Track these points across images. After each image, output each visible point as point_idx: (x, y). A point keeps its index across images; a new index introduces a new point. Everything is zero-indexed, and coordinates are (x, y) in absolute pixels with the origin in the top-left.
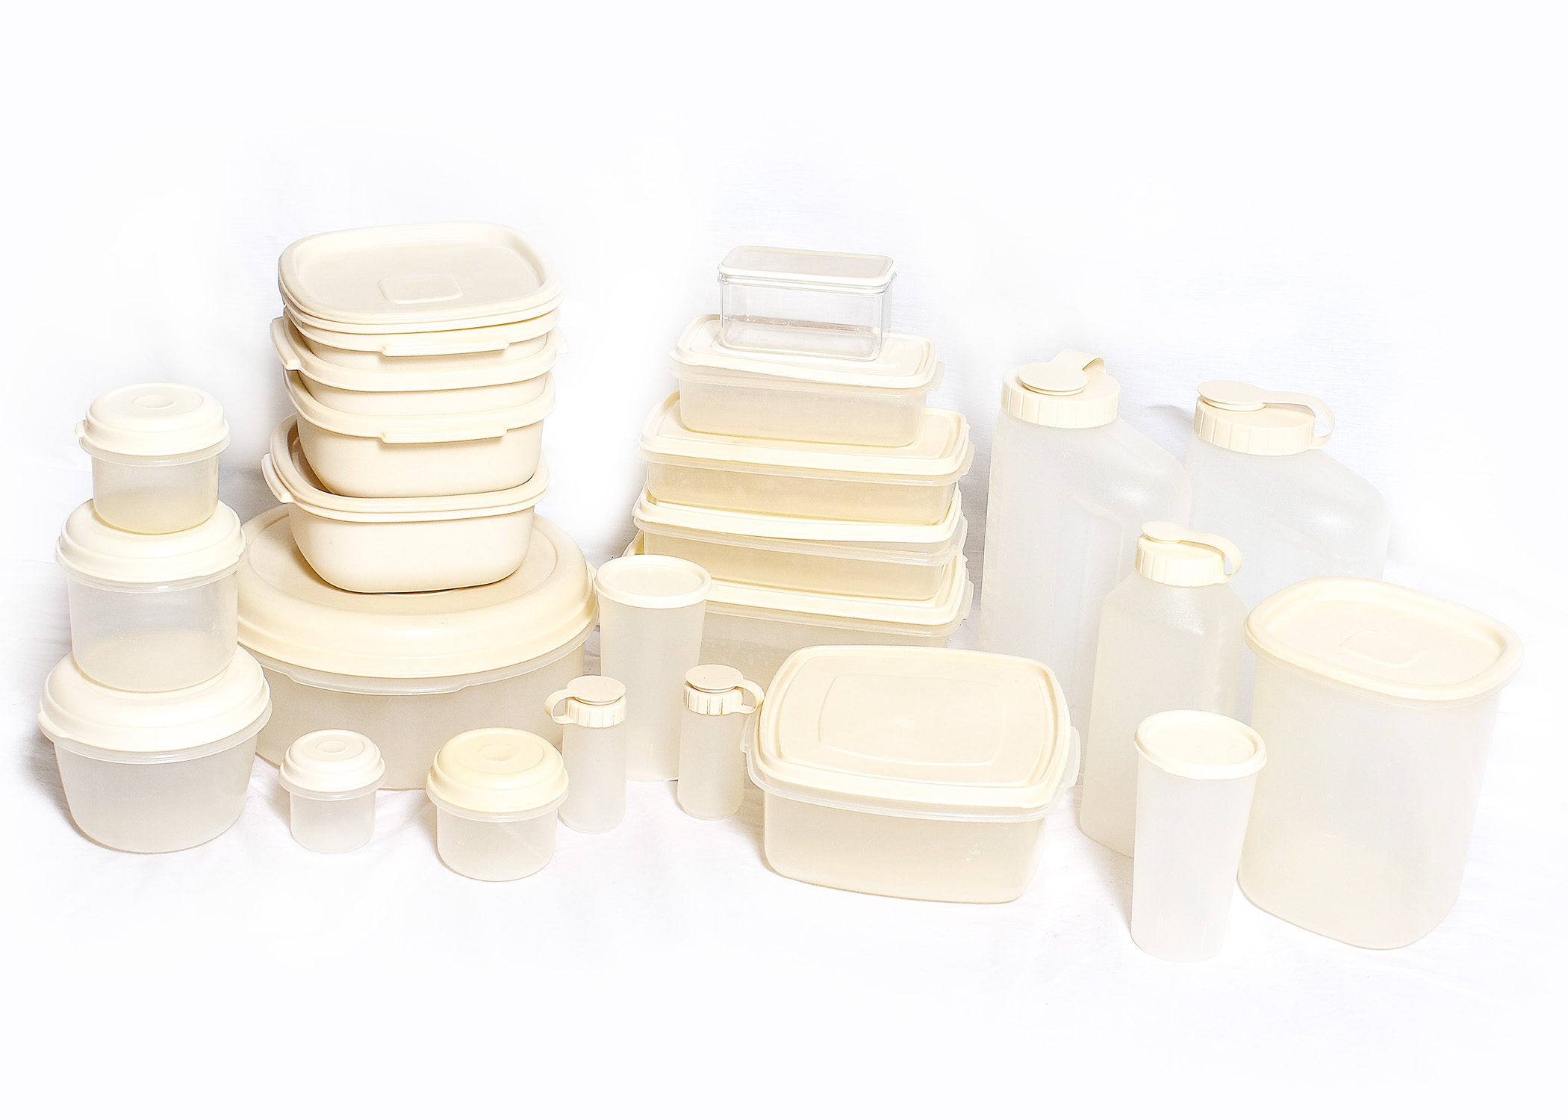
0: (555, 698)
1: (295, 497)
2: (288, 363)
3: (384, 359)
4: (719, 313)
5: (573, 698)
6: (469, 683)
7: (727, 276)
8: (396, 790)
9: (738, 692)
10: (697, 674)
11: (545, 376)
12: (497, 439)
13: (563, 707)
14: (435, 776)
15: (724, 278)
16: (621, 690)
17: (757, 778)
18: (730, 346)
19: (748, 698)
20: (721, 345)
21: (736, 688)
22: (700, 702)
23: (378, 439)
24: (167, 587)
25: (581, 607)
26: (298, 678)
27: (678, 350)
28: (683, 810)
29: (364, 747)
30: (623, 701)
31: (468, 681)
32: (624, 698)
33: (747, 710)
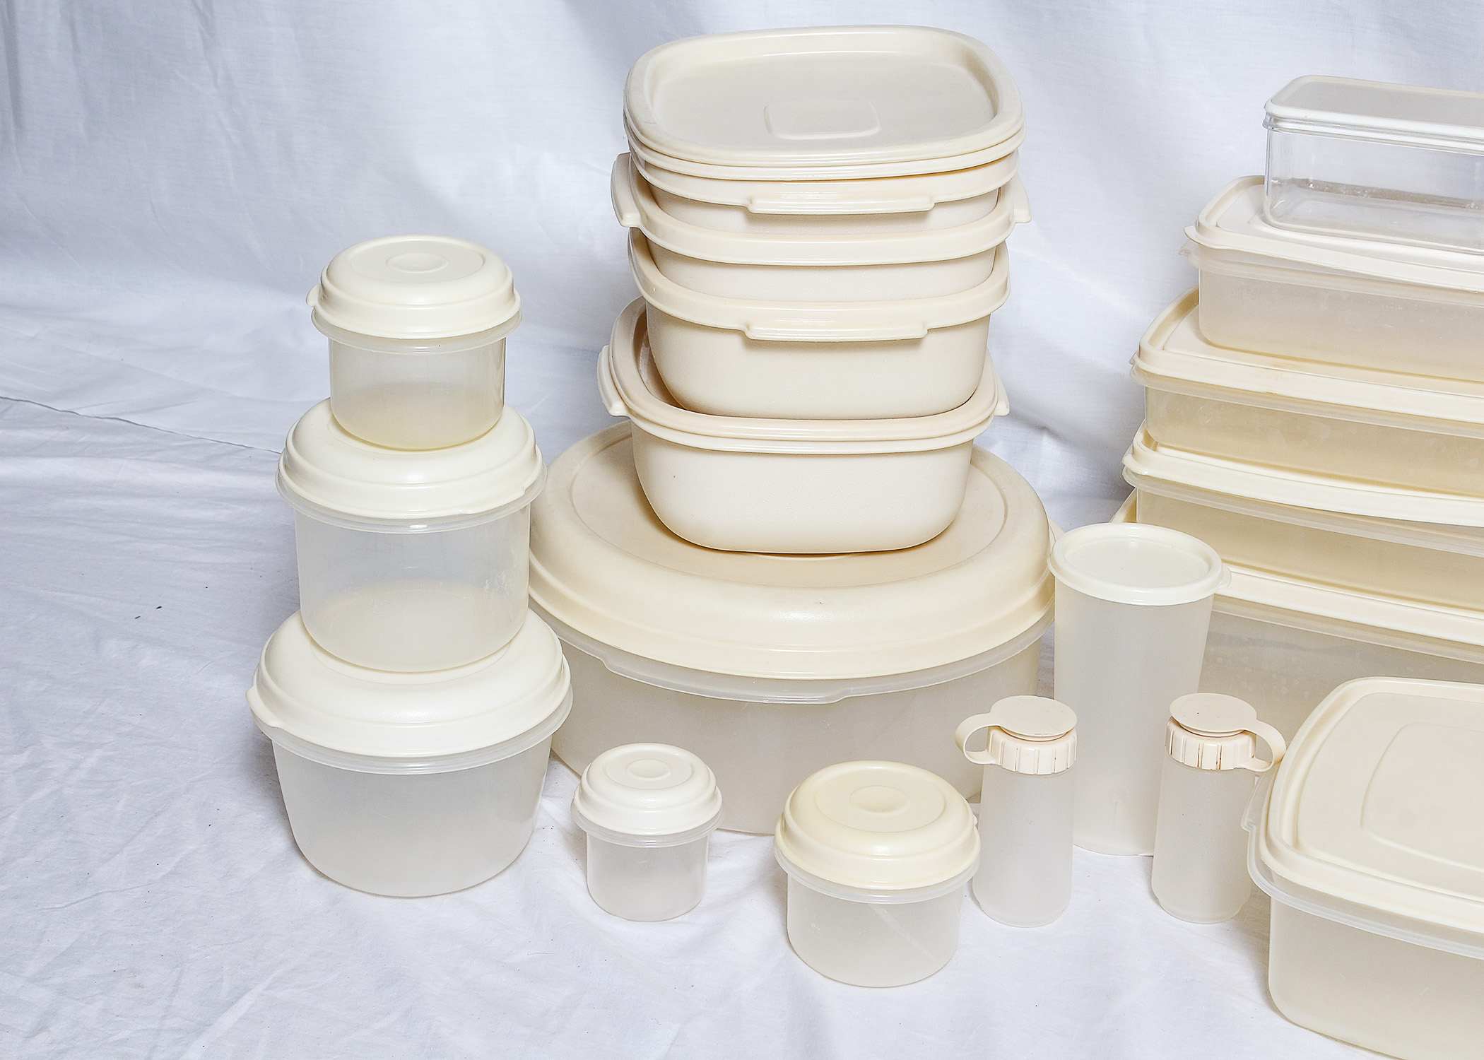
0: (970, 726)
1: (629, 410)
2: (624, 217)
3: (755, 218)
4: (1264, 177)
5: (999, 728)
6: (853, 691)
7: (1277, 119)
8: (750, 834)
9: (1246, 739)
10: (1187, 707)
11: (997, 252)
12: (914, 343)
13: (981, 740)
14: (786, 828)
15: (1273, 122)
16: (1070, 721)
17: (1261, 877)
18: (1276, 222)
19: (1261, 749)
20: (1265, 221)
21: (1244, 732)
22: (1188, 748)
23: (740, 333)
24: (425, 526)
25: (1031, 592)
26: (613, 665)
27: (1199, 226)
28: (1158, 903)
29: (693, 772)
30: (1071, 740)
31: (852, 689)
32: (1074, 734)
33: (1258, 766)
